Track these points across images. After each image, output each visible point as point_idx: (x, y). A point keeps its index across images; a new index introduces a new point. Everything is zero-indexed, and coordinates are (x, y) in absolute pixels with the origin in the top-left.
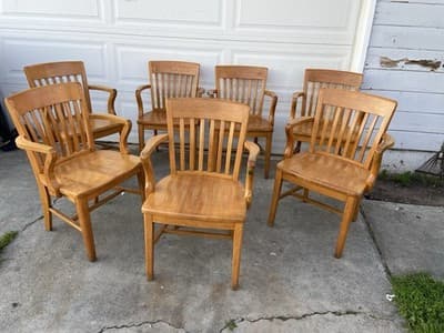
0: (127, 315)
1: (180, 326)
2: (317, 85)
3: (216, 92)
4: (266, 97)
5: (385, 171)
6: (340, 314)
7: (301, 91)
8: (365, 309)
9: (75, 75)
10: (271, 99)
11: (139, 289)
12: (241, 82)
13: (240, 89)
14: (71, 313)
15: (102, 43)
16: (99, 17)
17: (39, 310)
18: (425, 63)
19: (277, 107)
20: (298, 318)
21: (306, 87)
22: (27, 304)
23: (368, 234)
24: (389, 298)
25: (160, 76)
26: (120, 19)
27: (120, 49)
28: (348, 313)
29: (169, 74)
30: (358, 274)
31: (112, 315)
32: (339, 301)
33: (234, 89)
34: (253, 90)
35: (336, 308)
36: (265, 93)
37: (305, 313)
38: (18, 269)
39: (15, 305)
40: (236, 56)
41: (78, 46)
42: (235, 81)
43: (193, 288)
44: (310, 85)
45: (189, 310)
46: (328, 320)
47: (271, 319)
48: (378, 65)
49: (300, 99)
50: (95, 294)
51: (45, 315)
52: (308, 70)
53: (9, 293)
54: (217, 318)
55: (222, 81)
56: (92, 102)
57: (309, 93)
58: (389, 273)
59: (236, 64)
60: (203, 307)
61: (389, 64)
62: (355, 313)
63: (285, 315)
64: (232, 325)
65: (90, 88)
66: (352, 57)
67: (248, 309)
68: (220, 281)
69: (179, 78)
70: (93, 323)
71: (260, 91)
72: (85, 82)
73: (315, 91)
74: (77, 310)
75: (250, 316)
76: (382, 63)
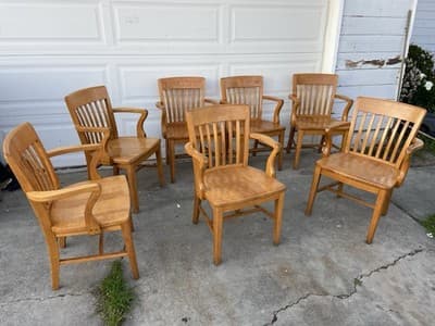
0: (282, 298)
1: (326, 294)
2: (303, 86)
4: (265, 101)
6: (413, 254)
8: (423, 247)
9: (100, 100)
10: (276, 104)
11: (270, 277)
12: (242, 90)
14: (238, 310)
15: (104, 65)
16: (99, 39)
17: (210, 318)
18: (375, 62)
20: (393, 265)
21: (295, 90)
22: (194, 316)
24: (430, 235)
25: (169, 92)
26: (121, 40)
27: (122, 70)
28: (417, 252)
29: (177, 89)
30: (400, 225)
32: (405, 247)
35: (409, 251)
37: (393, 259)
38: (155, 292)
39: (185, 320)
40: (233, 68)
42: (236, 90)
43: (308, 266)
44: (298, 87)
46: (409, 260)
47: (377, 270)
48: (344, 67)
50: (241, 290)
51: (219, 319)
52: (295, 75)
53: (169, 313)
54: (345, 281)
55: (227, 91)
58: (416, 220)
59: (233, 75)
60: (329, 276)
61: (351, 65)
62: (420, 251)
64: (357, 282)
65: (115, 111)
67: (358, 268)
68: (321, 255)
70: (263, 311)
73: (302, 91)
74: (240, 306)
75: (363, 272)
76: (347, 65)
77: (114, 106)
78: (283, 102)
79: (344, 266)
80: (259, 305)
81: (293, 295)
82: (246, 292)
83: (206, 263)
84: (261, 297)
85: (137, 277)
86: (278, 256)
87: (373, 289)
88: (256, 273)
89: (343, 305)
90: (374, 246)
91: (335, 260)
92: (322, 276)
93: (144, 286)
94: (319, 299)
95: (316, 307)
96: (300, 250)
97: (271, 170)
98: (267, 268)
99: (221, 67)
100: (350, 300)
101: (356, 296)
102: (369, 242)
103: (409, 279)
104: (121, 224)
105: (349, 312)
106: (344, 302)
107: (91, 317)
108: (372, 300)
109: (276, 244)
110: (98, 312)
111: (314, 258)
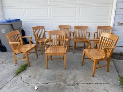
0: (54, 80)
1: (66, 83)
2: (101, 30)
3: (74, 32)
5: (121, 53)
6: (105, 84)
7: (97, 31)
8: (112, 83)
9: (42, 29)
10: (88, 34)
11: (56, 75)
13: (81, 31)
15: (48, 22)
16: (48, 16)
17: (35, 78)
19: (90, 36)
20: (94, 84)
21: (98, 31)
22: (32, 77)
23: (114, 67)
24: (119, 81)
25: (61, 29)
26: (52, 16)
27: (52, 23)
28: (107, 84)
29: (63, 28)
30: (111, 76)
31: (50, 80)
32: (105, 81)
33: (79, 32)
34: (84, 32)
35: (104, 83)
36: (87, 32)
37: (96, 83)
38: (30, 70)
39: (30, 77)
40: (80, 23)
41: (41, 23)
42: (79, 29)
43: (68, 76)
45: (68, 80)
46: (102, 85)
47: (87, 84)
49: (96, 34)
50: (47, 75)
51: (36, 79)
52: (98, 26)
53: (28, 74)
54: (74, 82)
55: (76, 29)
56: (46, 35)
57: (99, 32)
58: (119, 76)
59: (79, 25)
60: (71, 80)
61: (120, 24)
62: (109, 84)
63: (91, 83)
64: (78, 84)
65: (46, 32)
66: (110, 23)
67: (82, 81)
68: (75, 75)
69: (66, 29)
70: (46, 81)
71: (86, 32)
72: (44, 31)
74: (43, 78)
75: (82, 82)
76: (118, 24)
77: (45, 31)
78: (90, 33)
79: (78, 79)
80: (47, 79)
81: (57, 80)
82: (47, 76)
83: (45, 68)
84: (49, 78)
85: (30, 66)
86: (63, 72)
87: (80, 87)
88: (54, 73)
89: (67, 87)
90: (94, 78)
91: (77, 77)
92: (69, 79)
93: (29, 68)
94: (62, 83)
95: (60, 85)
96: (70, 72)
97: (66, 48)
98: (57, 73)
99: (76, 23)
100: (70, 87)
101: (73, 87)
102: (93, 76)
103: (95, 89)
104: (25, 52)
105: (67, 89)
106: (68, 87)
107: (16, 70)
108: (77, 89)
109: (66, 69)
110: (18, 70)
111: (72, 75)
